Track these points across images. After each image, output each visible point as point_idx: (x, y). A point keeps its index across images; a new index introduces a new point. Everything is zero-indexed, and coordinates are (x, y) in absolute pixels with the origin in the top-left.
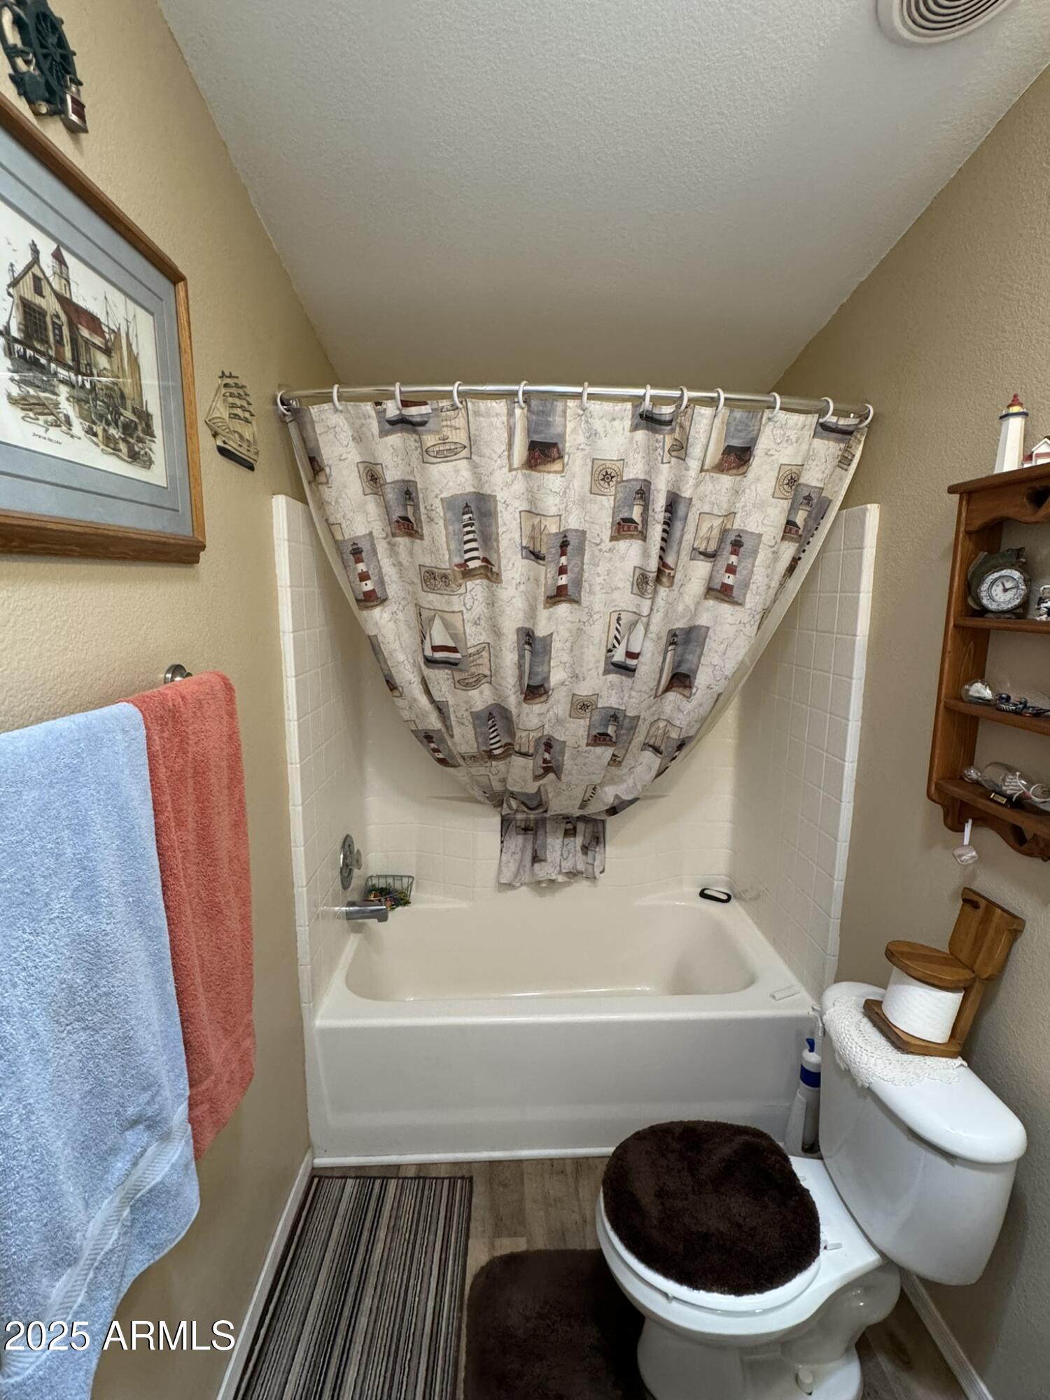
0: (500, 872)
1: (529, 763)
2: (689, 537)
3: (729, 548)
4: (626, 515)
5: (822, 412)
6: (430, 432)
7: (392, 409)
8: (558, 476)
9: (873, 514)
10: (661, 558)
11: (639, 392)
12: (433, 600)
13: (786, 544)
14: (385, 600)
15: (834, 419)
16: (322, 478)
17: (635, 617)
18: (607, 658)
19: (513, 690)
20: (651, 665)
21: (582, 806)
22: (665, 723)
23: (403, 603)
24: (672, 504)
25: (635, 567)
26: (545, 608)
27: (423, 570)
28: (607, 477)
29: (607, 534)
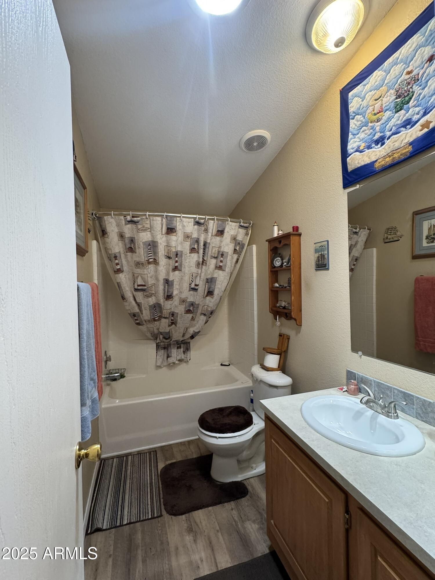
0: (156, 361)
1: (167, 320)
2: (210, 253)
3: (220, 256)
4: (193, 247)
5: (240, 223)
6: (140, 224)
7: (129, 218)
8: (175, 236)
9: (254, 247)
10: (203, 258)
11: (195, 216)
12: (138, 271)
13: (235, 255)
14: (123, 271)
15: (243, 224)
16: (106, 236)
17: (197, 274)
18: (190, 286)
19: (162, 297)
20: (202, 289)
21: (183, 336)
22: (207, 306)
23: (128, 272)
24: (205, 244)
25: (196, 261)
26: (172, 272)
27: (136, 262)
28: (188, 237)
29: (188, 252)
